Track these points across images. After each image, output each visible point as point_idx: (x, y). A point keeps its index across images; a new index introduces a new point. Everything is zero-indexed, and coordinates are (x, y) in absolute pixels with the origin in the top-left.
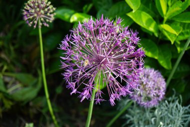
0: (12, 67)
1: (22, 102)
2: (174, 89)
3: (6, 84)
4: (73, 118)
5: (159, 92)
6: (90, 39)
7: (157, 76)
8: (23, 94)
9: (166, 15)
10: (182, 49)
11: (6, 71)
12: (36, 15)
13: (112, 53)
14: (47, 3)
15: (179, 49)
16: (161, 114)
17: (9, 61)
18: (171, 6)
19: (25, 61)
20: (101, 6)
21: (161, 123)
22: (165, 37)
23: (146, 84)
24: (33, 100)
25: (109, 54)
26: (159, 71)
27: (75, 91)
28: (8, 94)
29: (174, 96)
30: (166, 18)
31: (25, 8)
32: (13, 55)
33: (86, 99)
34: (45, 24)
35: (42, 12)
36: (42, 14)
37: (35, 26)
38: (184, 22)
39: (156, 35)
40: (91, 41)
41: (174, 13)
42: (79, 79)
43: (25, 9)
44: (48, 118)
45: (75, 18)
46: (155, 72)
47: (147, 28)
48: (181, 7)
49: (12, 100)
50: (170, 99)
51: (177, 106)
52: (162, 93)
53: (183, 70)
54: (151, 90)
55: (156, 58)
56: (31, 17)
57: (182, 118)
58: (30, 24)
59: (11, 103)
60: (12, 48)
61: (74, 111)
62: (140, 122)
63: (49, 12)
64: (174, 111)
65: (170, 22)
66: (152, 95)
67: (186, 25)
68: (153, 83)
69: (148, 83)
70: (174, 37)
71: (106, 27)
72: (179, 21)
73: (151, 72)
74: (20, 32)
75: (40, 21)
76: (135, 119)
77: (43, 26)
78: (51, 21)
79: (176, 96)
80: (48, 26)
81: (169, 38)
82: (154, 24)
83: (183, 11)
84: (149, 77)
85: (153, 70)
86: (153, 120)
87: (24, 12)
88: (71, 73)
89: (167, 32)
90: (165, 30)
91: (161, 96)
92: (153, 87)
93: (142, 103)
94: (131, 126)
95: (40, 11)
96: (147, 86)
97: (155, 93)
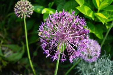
0: (6, 41)
1: (13, 62)
2: (105, 51)
3: (3, 51)
4: (43, 69)
5: (97, 53)
6: (57, 24)
7: (95, 44)
8: (14, 57)
9: (99, 7)
10: (109, 27)
11: (3, 44)
12: (22, 11)
13: (71, 32)
14: (29, 3)
15: (107, 27)
16: (99, 66)
17: (4, 38)
18: (102, 2)
19: (13, 37)
20: (59, 3)
21: (100, 71)
22: (99, 20)
23: (89, 48)
24: (20, 60)
26: (96, 41)
27: (49, 55)
28: (5, 57)
29: (105, 55)
30: (99, 9)
31: (16, 7)
32: (6, 34)
35: (26, 8)
36: (26, 10)
37: (22, 17)
38: (110, 11)
39: (93, 19)
41: (104, 6)
42: (51, 48)
44: (29, 70)
45: (44, 11)
46: (94, 41)
47: (88, 16)
48: (108, 3)
49: (7, 61)
50: (103, 56)
51: (108, 61)
52: (99, 54)
53: (109, 39)
54: (92, 52)
55: (94, 33)
56: (20, 12)
57: (111, 67)
58: (19, 16)
59: (6, 63)
60: (5, 30)
61: (44, 66)
62: (86, 71)
63: (30, 8)
64: (106, 64)
65: (101, 11)
66: (93, 55)
67: (111, 13)
68: (93, 48)
69: (90, 48)
70: (104, 20)
71: (65, 16)
72: (107, 10)
74: (9, 20)
75: (24, 14)
76: (82, 69)
77: (27, 17)
78: (31, 14)
81: (101, 21)
82: (92, 12)
83: (109, 4)
84: (91, 44)
85: (93, 40)
86: (94, 69)
87: (15, 9)
88: (46, 45)
89: (100, 17)
90: (99, 16)
91: (98, 55)
92: (93, 50)
93: (87, 60)
94: (81, 74)
95: (24, 8)
96: (90, 50)
97: (95, 54)
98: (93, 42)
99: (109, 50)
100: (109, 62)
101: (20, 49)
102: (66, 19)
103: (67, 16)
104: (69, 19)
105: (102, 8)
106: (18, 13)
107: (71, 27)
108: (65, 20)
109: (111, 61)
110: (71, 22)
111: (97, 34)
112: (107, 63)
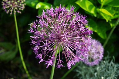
2: (108, 52)
5: (99, 55)
6: (52, 23)
7: (98, 44)
9: (103, 2)
10: (114, 25)
12: (11, 5)
13: (69, 33)
15: (111, 25)
16: (101, 70)
19: (6, 33)
21: (103, 78)
22: (102, 17)
25: (66, 34)
26: (99, 41)
27: (42, 60)
30: (103, 4)
33: (50, 65)
34: (18, 12)
36: (15, 4)
37: (11, 14)
38: (115, 6)
39: (95, 16)
40: (53, 24)
42: (45, 52)
43: (3, 1)
45: (39, 6)
46: (96, 42)
50: (106, 58)
52: (101, 56)
54: (94, 54)
55: (96, 31)
56: (8, 7)
58: (8, 12)
63: (21, 3)
65: (105, 7)
66: (95, 58)
67: (116, 9)
68: (95, 49)
69: (92, 49)
70: (108, 17)
71: (62, 13)
72: (111, 6)
73: (93, 42)
75: (14, 10)
76: (82, 73)
77: (17, 13)
78: (22, 10)
79: (109, 56)
80: (20, 12)
81: (105, 18)
82: (94, 8)
84: (93, 45)
85: (94, 40)
86: (96, 74)
87: (3, 3)
88: (39, 48)
89: (104, 14)
90: (102, 12)
91: (101, 58)
92: (95, 52)
93: (88, 63)
94: (81, 78)
95: (14, 2)
96: (91, 52)
97: (97, 56)
98: (94, 42)
99: (113, 50)
100: (113, 65)
101: (14, 46)
102: (63, 16)
103: (64, 13)
104: (67, 17)
105: (106, 3)
106: (6, 9)
107: (69, 27)
108: (63, 18)
109: (115, 65)
110: (69, 20)
111: (99, 32)
112: (111, 67)
